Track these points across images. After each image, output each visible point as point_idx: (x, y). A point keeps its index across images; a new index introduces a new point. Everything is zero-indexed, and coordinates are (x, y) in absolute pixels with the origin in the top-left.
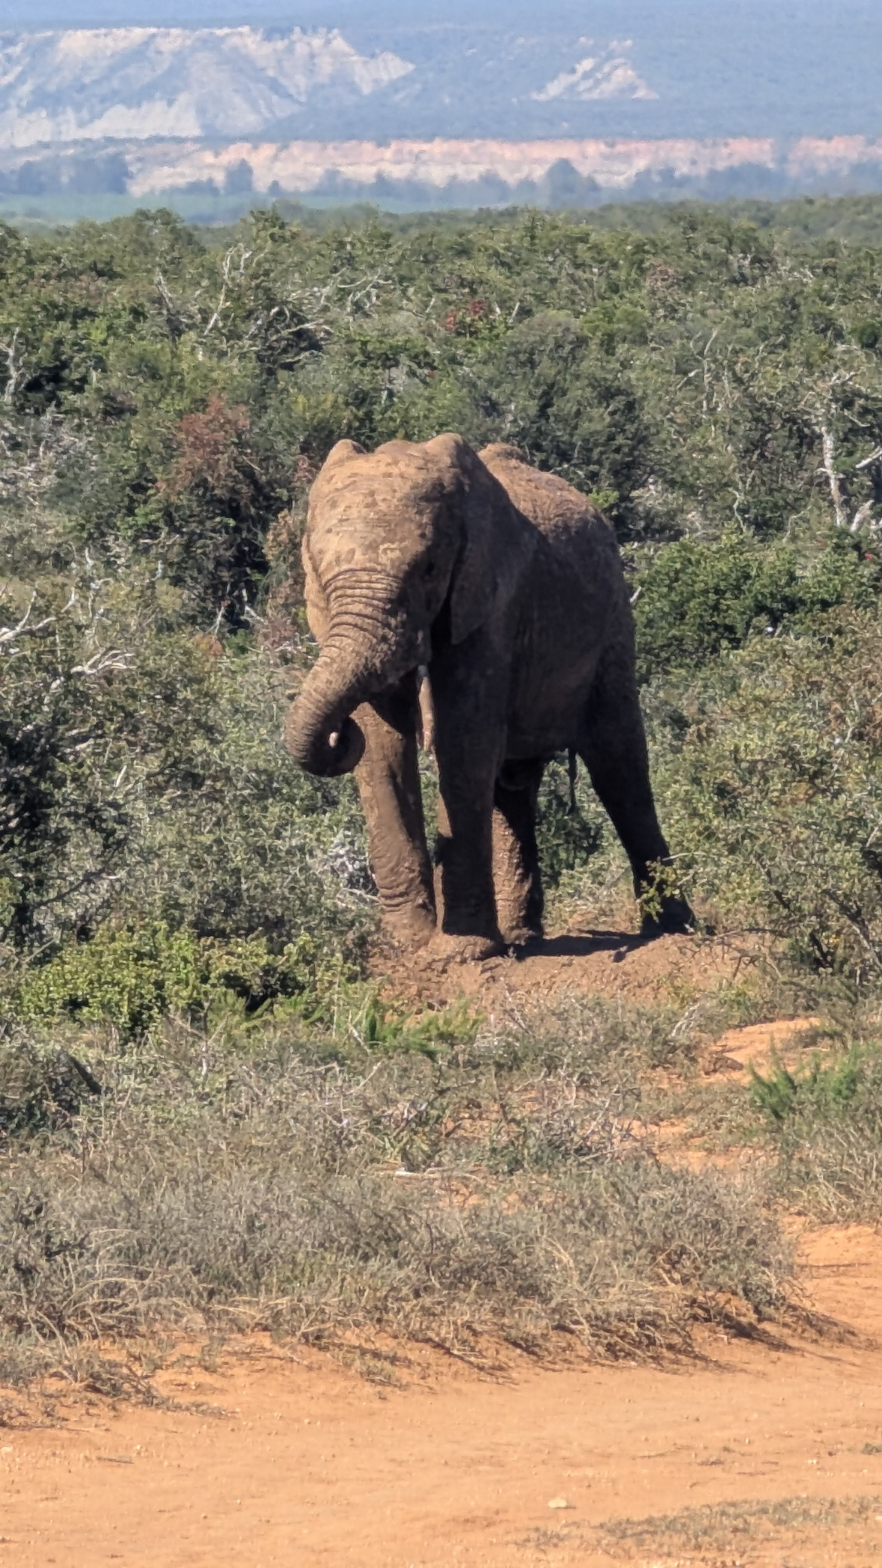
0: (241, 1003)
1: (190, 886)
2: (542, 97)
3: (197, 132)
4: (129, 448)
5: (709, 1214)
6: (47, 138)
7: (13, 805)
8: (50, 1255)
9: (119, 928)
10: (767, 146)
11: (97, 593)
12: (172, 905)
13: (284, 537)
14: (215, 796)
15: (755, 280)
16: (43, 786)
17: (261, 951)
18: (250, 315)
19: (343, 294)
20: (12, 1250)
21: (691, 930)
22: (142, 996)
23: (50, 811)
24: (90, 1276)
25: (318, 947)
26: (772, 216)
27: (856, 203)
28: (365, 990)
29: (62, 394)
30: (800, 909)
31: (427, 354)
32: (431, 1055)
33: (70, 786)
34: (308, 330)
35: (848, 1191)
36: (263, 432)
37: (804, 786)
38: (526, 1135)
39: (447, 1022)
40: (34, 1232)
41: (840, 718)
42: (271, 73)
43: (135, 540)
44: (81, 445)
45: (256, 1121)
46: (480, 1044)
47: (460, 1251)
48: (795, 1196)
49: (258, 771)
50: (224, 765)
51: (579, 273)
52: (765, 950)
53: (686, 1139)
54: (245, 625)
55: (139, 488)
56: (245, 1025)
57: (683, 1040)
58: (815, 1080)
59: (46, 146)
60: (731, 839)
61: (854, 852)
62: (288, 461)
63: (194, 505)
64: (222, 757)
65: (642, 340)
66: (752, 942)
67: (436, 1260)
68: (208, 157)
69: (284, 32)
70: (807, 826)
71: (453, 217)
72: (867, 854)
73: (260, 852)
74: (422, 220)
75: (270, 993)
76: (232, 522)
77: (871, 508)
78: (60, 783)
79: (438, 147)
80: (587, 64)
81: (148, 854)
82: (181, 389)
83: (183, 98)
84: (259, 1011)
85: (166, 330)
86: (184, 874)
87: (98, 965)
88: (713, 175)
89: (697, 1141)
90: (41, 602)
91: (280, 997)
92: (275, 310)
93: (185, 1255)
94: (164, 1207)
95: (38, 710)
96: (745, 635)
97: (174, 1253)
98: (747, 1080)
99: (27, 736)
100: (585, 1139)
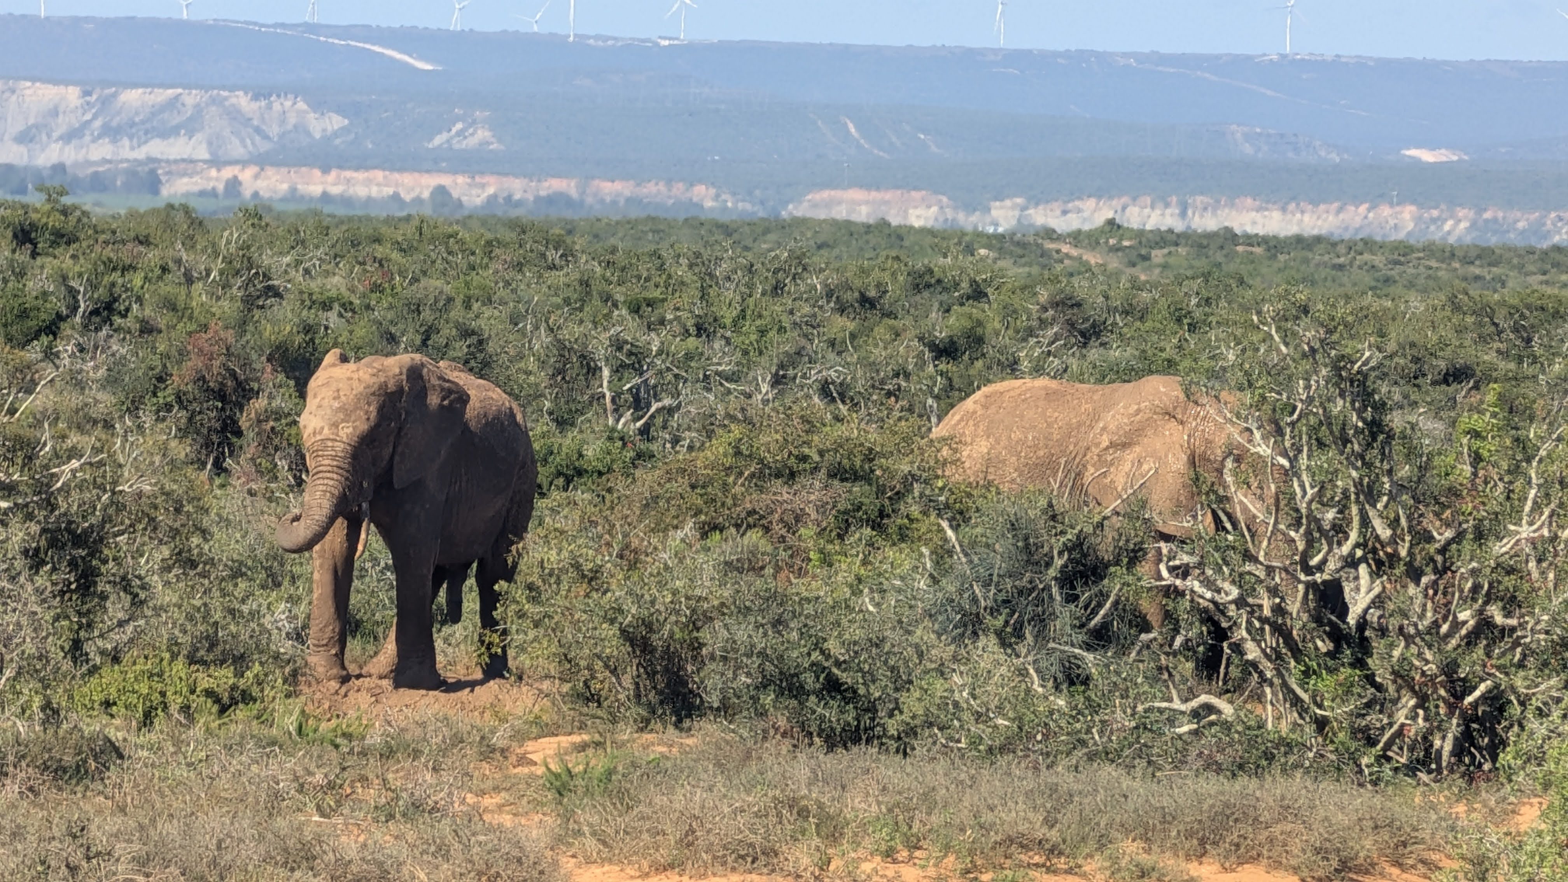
0: (215, 709)
1: (185, 632)
2: (430, 146)
3: (206, 156)
4: (155, 354)
5: (516, 853)
6: (108, 157)
7: (73, 574)
8: (89, 859)
9: (139, 657)
10: (573, 184)
11: (132, 443)
12: (173, 643)
13: (253, 415)
14: (204, 575)
15: (562, 268)
16: (94, 563)
17: (230, 675)
18: (237, 273)
19: (298, 263)
20: (65, 855)
21: (507, 675)
22: (151, 701)
23: (98, 579)
24: (114, 874)
25: (266, 675)
26: (574, 228)
27: (629, 222)
28: (296, 704)
29: (113, 318)
30: (577, 664)
31: (351, 303)
32: (337, 747)
33: (111, 564)
34: (273, 286)
35: (604, 843)
36: (244, 347)
37: (585, 586)
38: (398, 798)
39: (348, 726)
40: (79, 844)
41: (609, 544)
42: (255, 123)
43: (158, 411)
44: (123, 351)
45: (224, 782)
46: (368, 741)
47: (354, 868)
48: (571, 845)
49: (233, 561)
50: (211, 555)
51: (450, 258)
52: (554, 690)
53: (500, 807)
54: (226, 470)
55: (160, 379)
56: (218, 722)
57: (501, 744)
58: (586, 772)
59: (110, 162)
60: (536, 618)
61: (615, 630)
62: (257, 366)
63: (196, 392)
64: (210, 551)
65: (488, 301)
66: (546, 685)
67: (338, 873)
68: (213, 173)
69: (267, 96)
70: (585, 612)
71: (369, 219)
72: (623, 631)
73: (232, 612)
74: (350, 219)
75: (234, 702)
76: (220, 405)
77: (632, 414)
78: (105, 562)
79: (360, 176)
80: (459, 126)
81: (159, 610)
82: (191, 318)
83: (198, 136)
84: (227, 713)
85: (183, 280)
86: (181, 625)
87: (124, 680)
88: (538, 199)
89: (507, 808)
90: (98, 445)
91: (241, 706)
92: (253, 271)
93: (176, 862)
94: (164, 832)
95: (93, 513)
96: (549, 490)
97: (170, 861)
98: (540, 770)
99: (85, 531)
100: (436, 803)
